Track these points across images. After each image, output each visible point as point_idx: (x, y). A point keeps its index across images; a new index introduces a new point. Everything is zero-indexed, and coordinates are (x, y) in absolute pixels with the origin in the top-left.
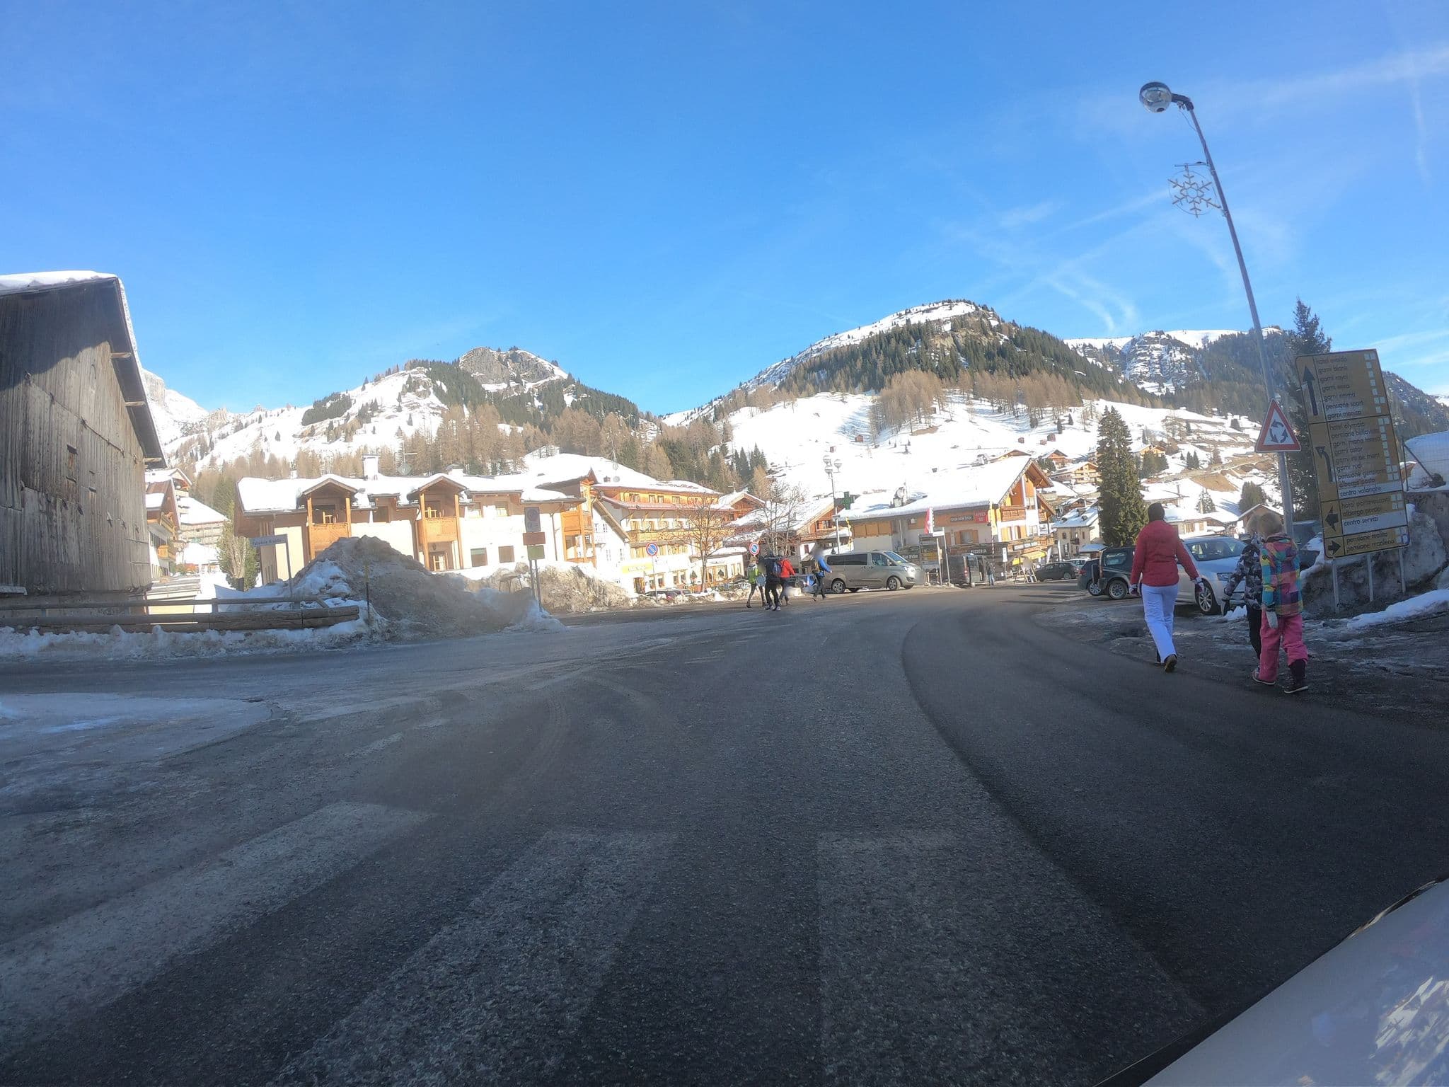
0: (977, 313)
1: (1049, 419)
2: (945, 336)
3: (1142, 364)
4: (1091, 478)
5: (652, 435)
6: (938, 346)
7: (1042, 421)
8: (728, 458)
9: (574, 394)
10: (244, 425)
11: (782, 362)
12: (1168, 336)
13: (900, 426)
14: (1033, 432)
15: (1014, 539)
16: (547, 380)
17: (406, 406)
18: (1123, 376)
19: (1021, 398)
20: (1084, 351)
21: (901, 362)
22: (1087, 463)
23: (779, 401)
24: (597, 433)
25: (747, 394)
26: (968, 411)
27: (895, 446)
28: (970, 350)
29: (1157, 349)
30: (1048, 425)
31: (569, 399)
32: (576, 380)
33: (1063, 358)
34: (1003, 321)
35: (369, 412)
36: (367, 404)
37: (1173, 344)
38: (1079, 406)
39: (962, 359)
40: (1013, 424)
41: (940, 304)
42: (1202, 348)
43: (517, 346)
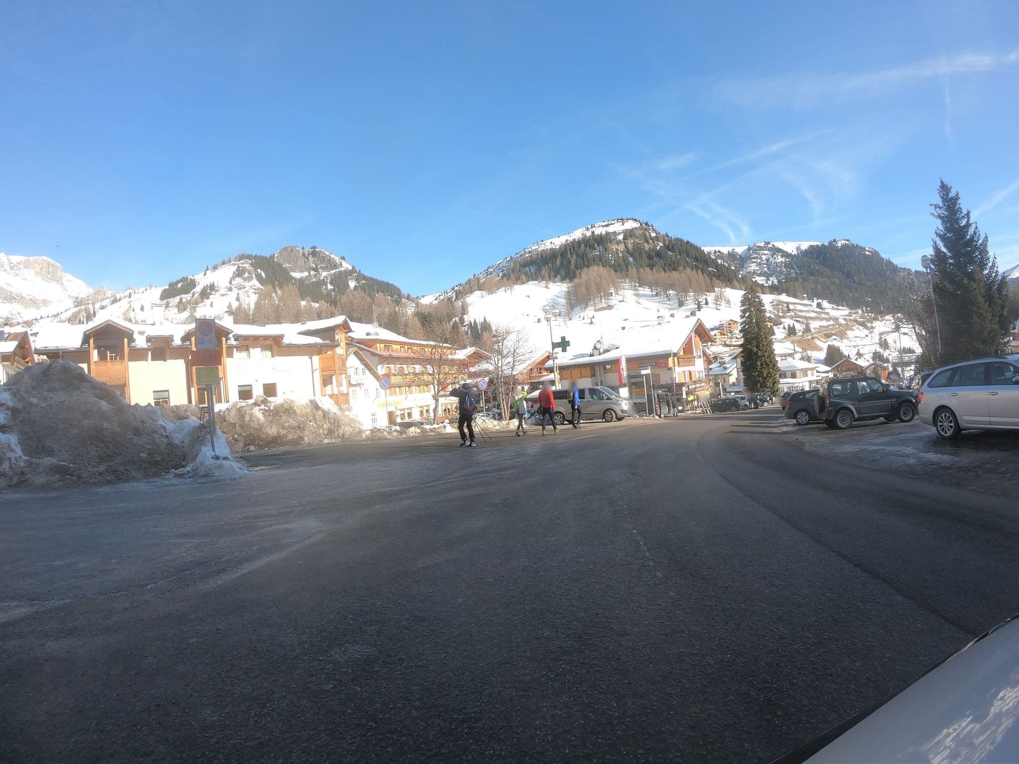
0: (641, 228)
1: (691, 301)
2: (618, 243)
3: (755, 264)
4: (722, 341)
5: (411, 310)
6: (614, 250)
7: (687, 302)
8: (465, 326)
9: (356, 281)
10: (118, 299)
11: (504, 260)
12: (773, 245)
13: (587, 305)
14: (680, 310)
15: (687, 381)
16: (337, 270)
17: (236, 287)
18: (741, 272)
19: (672, 287)
20: (715, 255)
21: (588, 261)
22: (719, 331)
23: (502, 287)
24: (370, 307)
25: (478, 282)
26: (635, 295)
27: (584, 319)
28: (636, 253)
29: (765, 254)
30: (691, 305)
31: (352, 284)
32: (358, 270)
33: (701, 259)
34: (659, 233)
35: (208, 291)
36: (207, 285)
37: (776, 251)
38: (713, 292)
39: (631, 259)
40: (666, 304)
41: (616, 221)
42: (797, 254)
43: (316, 246)
